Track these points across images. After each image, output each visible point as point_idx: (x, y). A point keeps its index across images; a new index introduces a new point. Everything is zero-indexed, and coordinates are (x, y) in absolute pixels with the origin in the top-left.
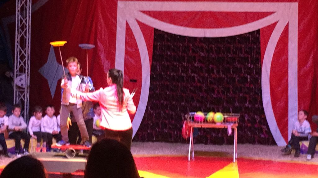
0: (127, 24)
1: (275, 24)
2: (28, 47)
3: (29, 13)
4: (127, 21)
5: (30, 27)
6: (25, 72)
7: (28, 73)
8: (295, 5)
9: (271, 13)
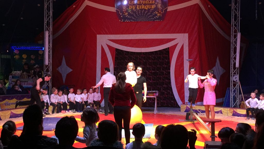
0: (102, 46)
1: (177, 44)
2: (51, 58)
3: (51, 41)
5: (52, 49)
6: (49, 72)
7: (51, 72)
8: (187, 35)
9: (175, 39)
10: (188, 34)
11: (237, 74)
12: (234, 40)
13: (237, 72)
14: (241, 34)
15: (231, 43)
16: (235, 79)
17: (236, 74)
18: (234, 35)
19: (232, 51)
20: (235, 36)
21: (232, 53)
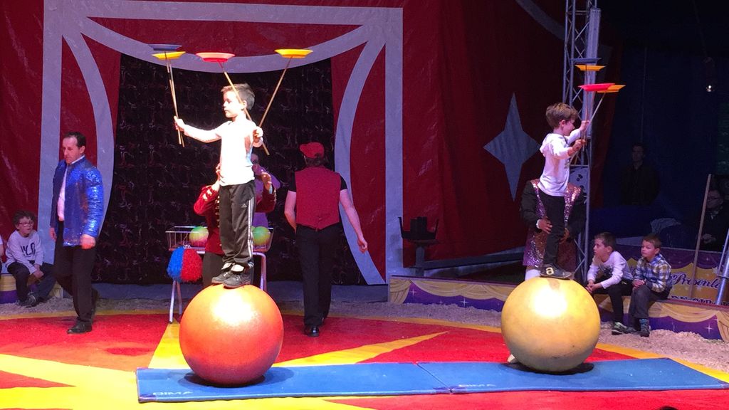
0: (64, 43)
1: (360, 48)
4: (66, 38)
8: (397, 14)
9: (354, 27)
10: (402, 9)
11: (582, 161)
12: (576, 35)
13: (582, 157)
14: (602, 13)
15: (566, 45)
16: (578, 180)
17: (579, 163)
18: (576, 16)
19: (568, 76)
20: (581, 22)
21: (567, 83)
